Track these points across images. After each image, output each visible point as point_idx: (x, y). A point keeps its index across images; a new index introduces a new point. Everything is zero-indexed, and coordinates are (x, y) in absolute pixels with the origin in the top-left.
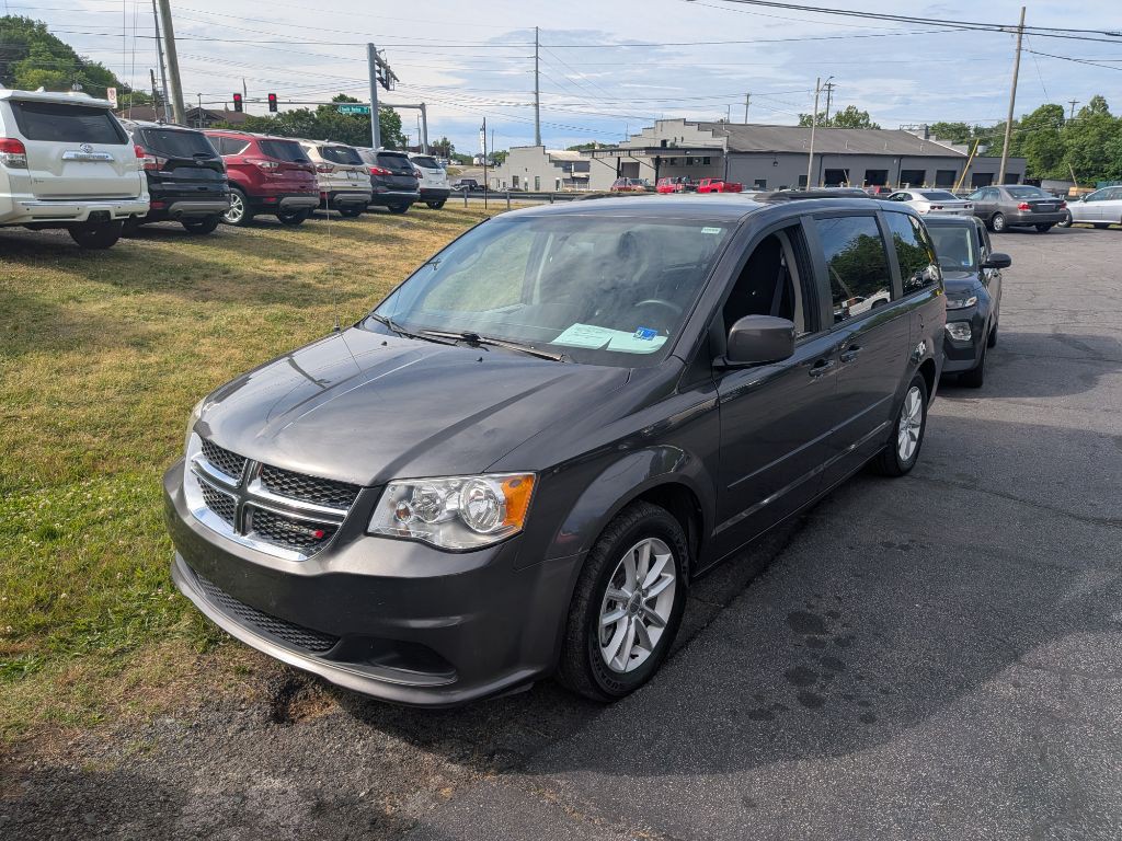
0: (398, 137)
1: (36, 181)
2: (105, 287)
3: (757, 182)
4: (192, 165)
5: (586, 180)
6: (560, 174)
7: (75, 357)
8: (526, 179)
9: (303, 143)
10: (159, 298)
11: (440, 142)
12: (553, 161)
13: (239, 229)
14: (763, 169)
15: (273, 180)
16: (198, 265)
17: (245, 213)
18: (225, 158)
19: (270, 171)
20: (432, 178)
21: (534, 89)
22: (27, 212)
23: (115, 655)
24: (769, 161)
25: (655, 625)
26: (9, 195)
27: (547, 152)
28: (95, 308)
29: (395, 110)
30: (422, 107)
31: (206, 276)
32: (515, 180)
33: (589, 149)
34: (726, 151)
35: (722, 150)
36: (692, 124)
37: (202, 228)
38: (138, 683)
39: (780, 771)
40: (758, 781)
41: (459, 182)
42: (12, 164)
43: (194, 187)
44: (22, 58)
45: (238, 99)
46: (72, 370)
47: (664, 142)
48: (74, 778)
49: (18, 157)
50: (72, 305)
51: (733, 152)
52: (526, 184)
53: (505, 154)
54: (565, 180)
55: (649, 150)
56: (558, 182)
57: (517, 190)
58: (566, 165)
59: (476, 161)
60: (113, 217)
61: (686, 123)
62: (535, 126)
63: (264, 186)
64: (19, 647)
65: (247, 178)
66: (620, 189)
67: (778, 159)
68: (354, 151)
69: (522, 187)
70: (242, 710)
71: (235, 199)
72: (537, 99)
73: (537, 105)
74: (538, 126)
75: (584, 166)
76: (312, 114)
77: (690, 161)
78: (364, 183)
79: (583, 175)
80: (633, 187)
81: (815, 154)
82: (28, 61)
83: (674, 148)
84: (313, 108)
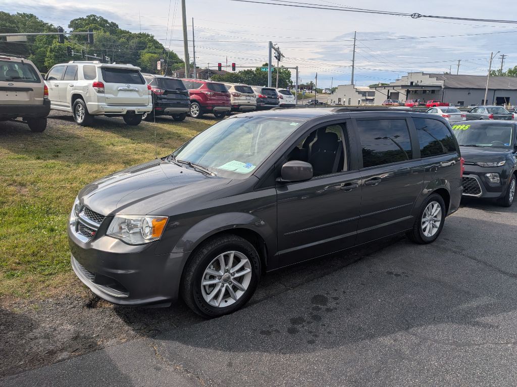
0: (289, 81)
1: (107, 98)
2: (127, 140)
3: (459, 102)
4: (175, 93)
5: (373, 100)
6: (361, 97)
7: (99, 166)
8: (344, 100)
9: (226, 84)
10: (146, 146)
11: (309, 83)
12: (358, 92)
13: (196, 119)
14: (462, 96)
15: (211, 100)
16: (169, 133)
17: (199, 113)
18: (190, 91)
19: (210, 96)
20: (287, 99)
21: (352, 59)
22: (103, 110)
23: (47, 275)
24: (466, 92)
25: (240, 290)
26: (97, 103)
27: (355, 87)
28: (118, 148)
29: (289, 69)
30: (297, 68)
31: (170, 138)
32: (340, 100)
33: (375, 86)
34: (443, 87)
35: (441, 87)
36: (426, 74)
37: (179, 118)
38: (48, 286)
39: (255, 356)
40: (240, 358)
41: (310, 101)
42: (99, 92)
43: (175, 102)
44: (144, 49)
45: (220, 65)
46: (96, 171)
47: (412, 83)
48: (7, 314)
49: (101, 89)
50: (111, 146)
51: (446, 88)
52: (344, 102)
53: (337, 88)
54: (363, 100)
55: (403, 87)
56: (359, 101)
57: (340, 104)
58: (364, 93)
59: (323, 91)
60: (136, 113)
61: (423, 74)
62: (351, 76)
63: (207, 102)
64: (18, 268)
65: (201, 99)
66: (386, 105)
67: (471, 91)
68: (250, 88)
69: (342, 103)
70: (78, 301)
71: (196, 107)
72: (353, 64)
73: (353, 66)
74: (353, 76)
75: (372, 94)
76: (253, 72)
77: (425, 92)
78: (253, 101)
79: (372, 98)
80: (393, 103)
81: (489, 89)
82: (145, 51)
83: (417, 86)
84: (254, 69)
